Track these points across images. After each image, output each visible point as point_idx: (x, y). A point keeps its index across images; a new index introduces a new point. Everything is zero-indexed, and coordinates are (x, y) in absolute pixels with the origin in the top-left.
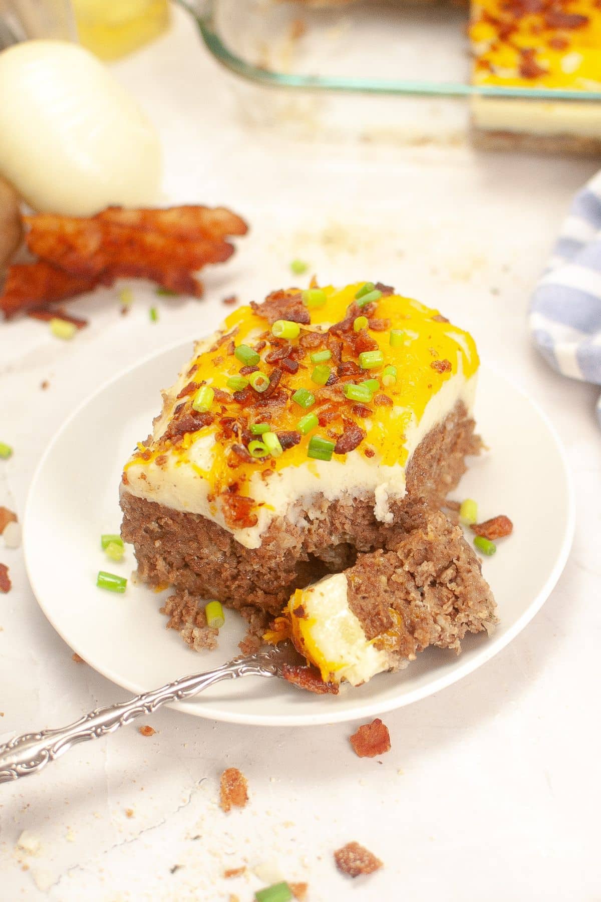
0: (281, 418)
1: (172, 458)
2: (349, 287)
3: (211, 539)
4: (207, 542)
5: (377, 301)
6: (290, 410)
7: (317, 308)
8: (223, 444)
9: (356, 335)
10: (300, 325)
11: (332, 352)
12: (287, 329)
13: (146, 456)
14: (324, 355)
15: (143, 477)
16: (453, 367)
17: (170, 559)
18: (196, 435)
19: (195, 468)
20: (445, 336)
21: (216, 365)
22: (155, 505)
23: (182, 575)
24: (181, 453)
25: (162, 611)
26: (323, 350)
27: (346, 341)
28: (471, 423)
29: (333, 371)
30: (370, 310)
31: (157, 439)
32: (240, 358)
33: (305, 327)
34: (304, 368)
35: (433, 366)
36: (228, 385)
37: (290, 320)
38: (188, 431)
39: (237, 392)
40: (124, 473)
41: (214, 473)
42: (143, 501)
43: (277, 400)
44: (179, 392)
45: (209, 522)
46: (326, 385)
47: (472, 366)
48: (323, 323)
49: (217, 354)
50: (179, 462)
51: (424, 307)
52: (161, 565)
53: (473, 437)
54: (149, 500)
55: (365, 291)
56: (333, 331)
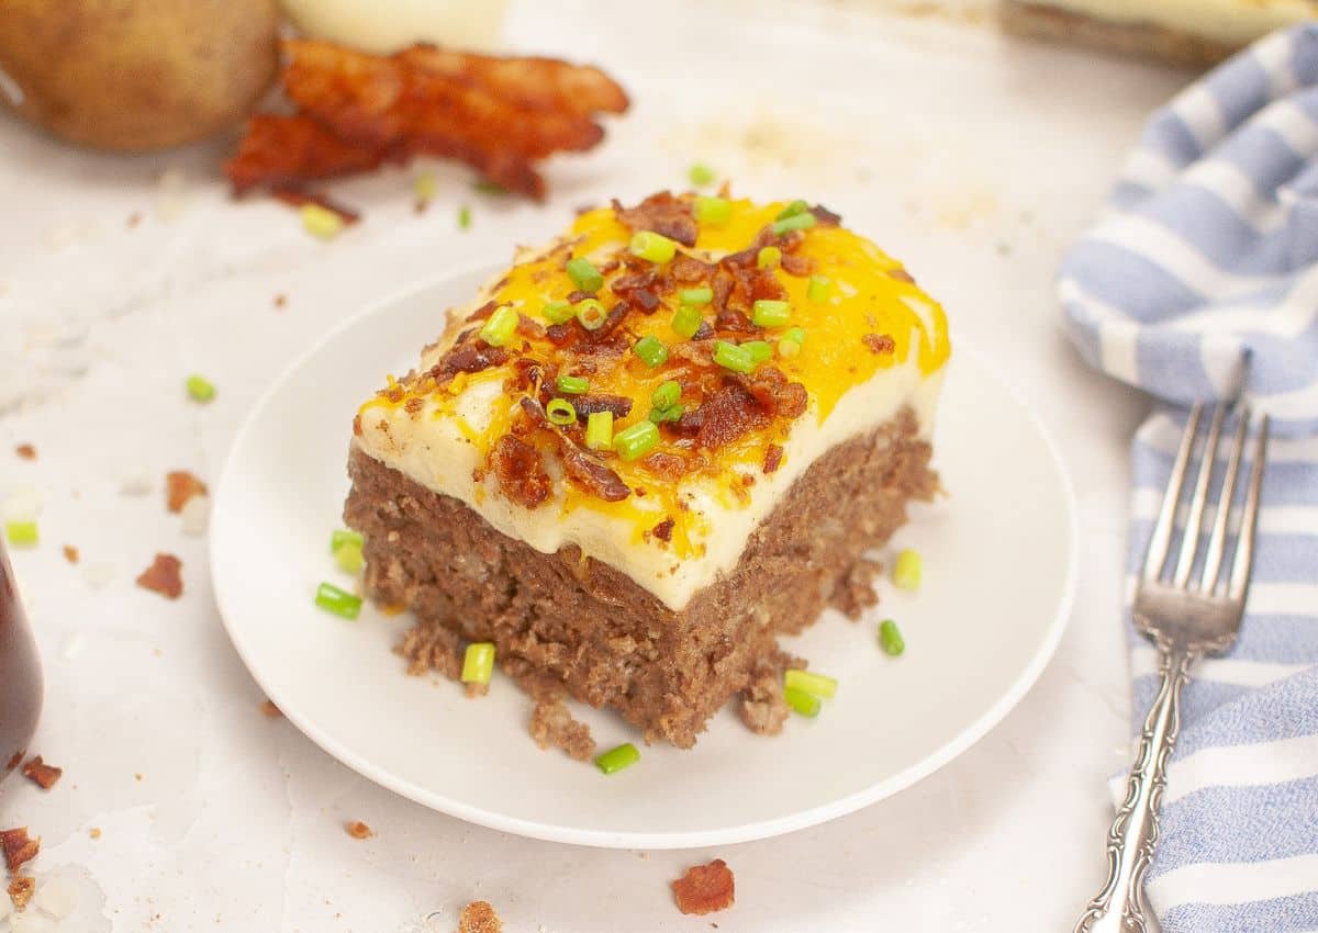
0: (610, 376)
1: (431, 404)
2: (773, 206)
3: (472, 543)
4: (464, 546)
5: (808, 231)
6: (628, 366)
7: (713, 227)
8: (512, 396)
9: (758, 273)
10: (678, 245)
11: (715, 292)
12: (655, 247)
13: (394, 396)
14: (703, 294)
15: (384, 426)
16: (897, 348)
17: (410, 564)
18: (475, 376)
19: (463, 426)
20: (899, 302)
21: (536, 282)
22: (396, 475)
23: (427, 595)
24: (445, 400)
25: (398, 650)
26: (704, 287)
27: (740, 280)
28: (924, 449)
29: (709, 321)
30: (792, 242)
31: (419, 373)
32: (573, 276)
33: (685, 250)
34: (668, 309)
35: (865, 341)
36: (544, 314)
37: (663, 235)
38: (464, 369)
39: (556, 326)
40: (358, 416)
41: (488, 437)
42: (380, 465)
43: (611, 348)
44: (471, 313)
45: (473, 513)
46: (693, 339)
47: (937, 357)
48: (714, 249)
49: (544, 267)
50: (439, 412)
51: (882, 255)
52: (395, 572)
53: (925, 471)
54: (388, 466)
55: (791, 213)
56: (725, 264)
